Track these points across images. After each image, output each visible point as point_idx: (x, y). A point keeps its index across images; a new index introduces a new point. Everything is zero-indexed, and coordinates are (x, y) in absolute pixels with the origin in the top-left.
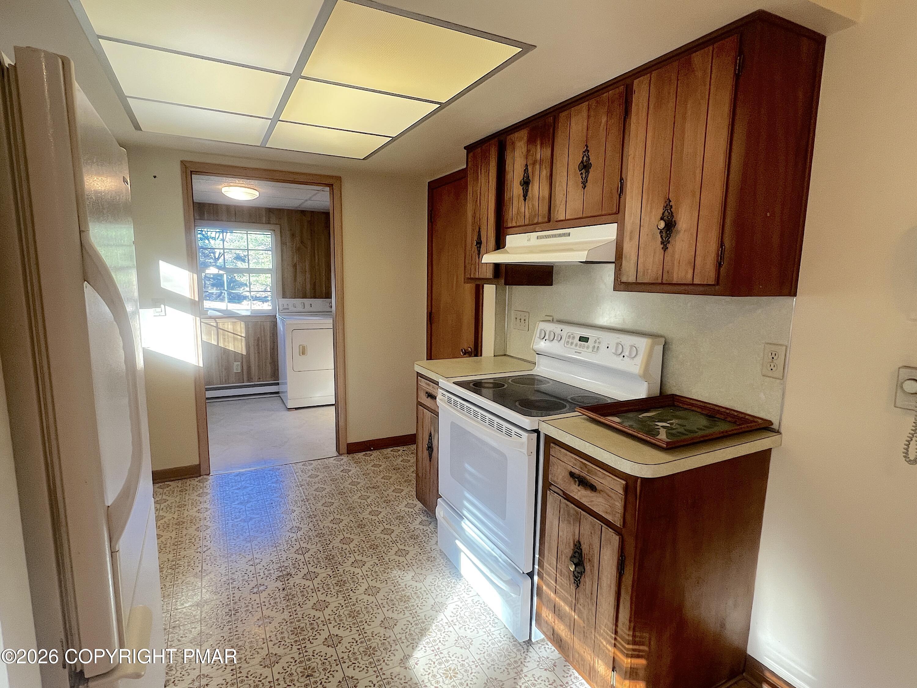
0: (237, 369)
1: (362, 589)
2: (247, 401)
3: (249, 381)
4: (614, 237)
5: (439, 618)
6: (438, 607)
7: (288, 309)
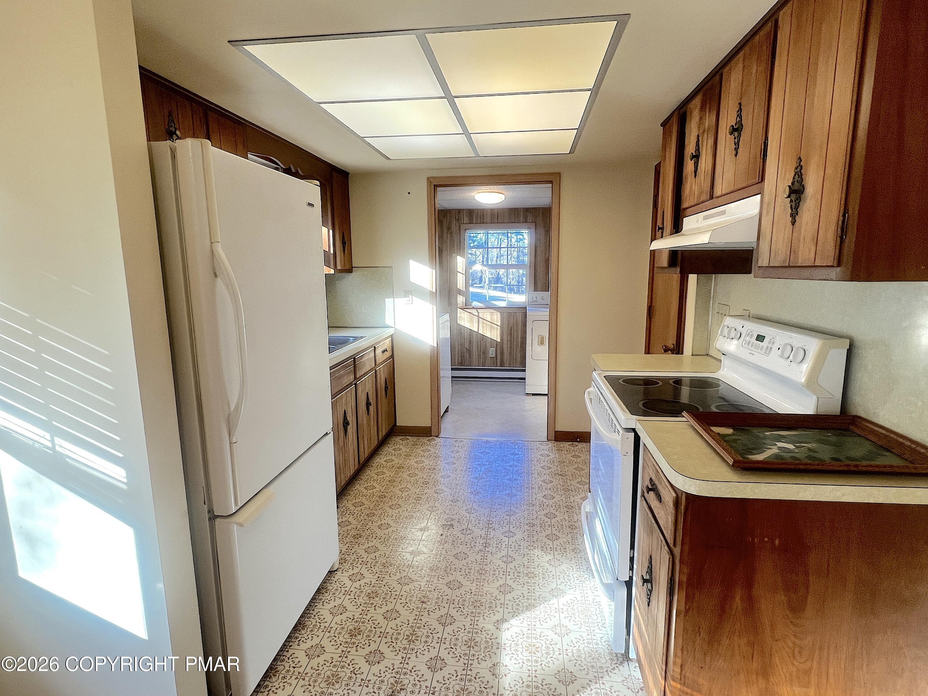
0: (492, 354)
1: (500, 555)
2: (498, 383)
3: (501, 366)
4: (757, 211)
5: (551, 602)
6: (556, 593)
7: (537, 301)
